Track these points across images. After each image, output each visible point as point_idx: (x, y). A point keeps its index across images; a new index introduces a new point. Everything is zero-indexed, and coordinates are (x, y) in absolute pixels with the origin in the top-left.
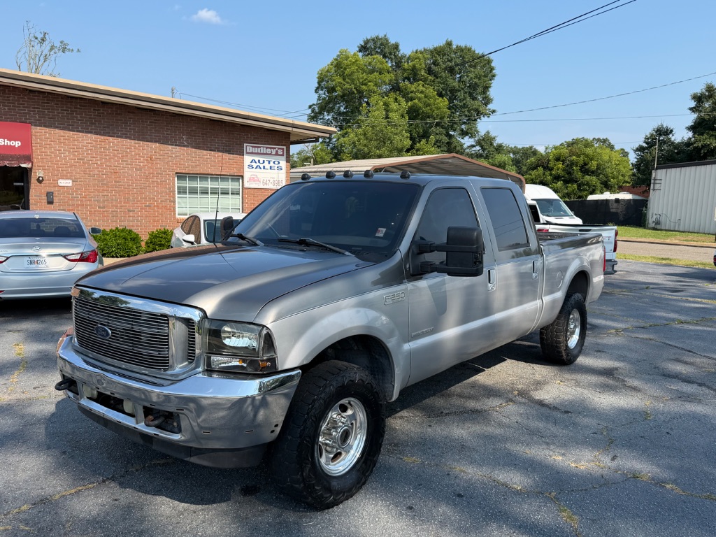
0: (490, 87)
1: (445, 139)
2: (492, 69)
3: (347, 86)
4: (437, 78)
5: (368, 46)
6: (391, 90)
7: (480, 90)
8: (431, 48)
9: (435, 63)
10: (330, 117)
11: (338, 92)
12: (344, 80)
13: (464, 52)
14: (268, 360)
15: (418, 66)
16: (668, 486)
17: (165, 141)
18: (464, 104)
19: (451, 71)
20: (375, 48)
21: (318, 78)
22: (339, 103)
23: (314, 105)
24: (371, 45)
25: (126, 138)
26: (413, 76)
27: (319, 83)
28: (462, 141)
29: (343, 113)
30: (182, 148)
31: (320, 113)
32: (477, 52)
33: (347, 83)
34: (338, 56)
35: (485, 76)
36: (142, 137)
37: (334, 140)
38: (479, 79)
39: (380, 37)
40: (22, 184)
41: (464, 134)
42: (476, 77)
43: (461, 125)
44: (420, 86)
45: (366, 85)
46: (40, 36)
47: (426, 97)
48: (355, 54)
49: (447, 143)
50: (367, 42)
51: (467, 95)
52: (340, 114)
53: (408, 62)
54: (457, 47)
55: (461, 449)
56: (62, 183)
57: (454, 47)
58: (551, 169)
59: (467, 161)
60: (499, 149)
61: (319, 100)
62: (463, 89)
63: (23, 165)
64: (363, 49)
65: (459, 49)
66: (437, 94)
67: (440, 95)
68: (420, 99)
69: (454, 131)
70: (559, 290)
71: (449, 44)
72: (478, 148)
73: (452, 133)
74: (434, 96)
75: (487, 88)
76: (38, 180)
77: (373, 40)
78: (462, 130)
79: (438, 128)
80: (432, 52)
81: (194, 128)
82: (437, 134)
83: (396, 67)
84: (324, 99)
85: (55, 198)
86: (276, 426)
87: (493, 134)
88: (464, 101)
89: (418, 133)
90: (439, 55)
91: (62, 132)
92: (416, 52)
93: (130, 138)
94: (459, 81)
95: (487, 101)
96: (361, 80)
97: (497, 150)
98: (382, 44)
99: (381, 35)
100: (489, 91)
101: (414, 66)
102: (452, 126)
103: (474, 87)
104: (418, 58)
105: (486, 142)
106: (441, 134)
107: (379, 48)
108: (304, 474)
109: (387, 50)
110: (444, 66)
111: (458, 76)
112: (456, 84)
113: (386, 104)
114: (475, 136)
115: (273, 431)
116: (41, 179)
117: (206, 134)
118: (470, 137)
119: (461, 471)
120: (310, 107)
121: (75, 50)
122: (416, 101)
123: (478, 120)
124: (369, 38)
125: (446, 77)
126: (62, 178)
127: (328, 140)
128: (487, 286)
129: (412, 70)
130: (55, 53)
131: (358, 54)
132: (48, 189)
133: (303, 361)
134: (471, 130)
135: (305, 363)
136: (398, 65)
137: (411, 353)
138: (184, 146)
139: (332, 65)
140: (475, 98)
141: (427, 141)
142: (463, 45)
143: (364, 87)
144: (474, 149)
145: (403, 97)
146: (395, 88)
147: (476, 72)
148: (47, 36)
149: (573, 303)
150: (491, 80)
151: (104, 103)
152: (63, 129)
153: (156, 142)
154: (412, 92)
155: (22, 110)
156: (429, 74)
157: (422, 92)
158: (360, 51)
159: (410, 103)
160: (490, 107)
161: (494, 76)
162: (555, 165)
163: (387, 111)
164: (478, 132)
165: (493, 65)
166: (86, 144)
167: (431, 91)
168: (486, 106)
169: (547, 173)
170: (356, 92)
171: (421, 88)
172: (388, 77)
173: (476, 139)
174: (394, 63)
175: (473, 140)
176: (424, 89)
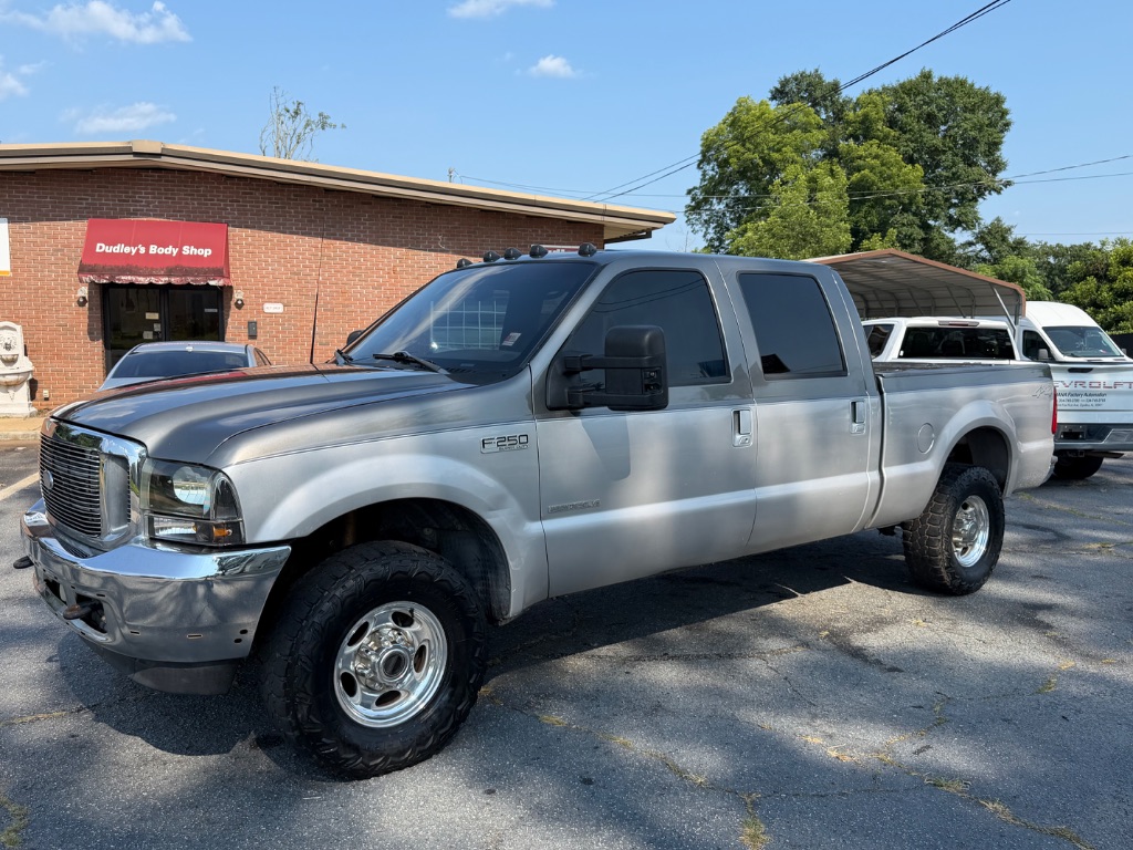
0: (1001, 143)
1: (919, 233)
2: (1004, 113)
3: (748, 155)
4: (905, 133)
5: (787, 90)
6: (825, 156)
7: (982, 148)
8: (895, 84)
9: (901, 109)
10: (722, 206)
11: (734, 166)
12: (743, 145)
13: (955, 88)
14: (228, 525)
15: (873, 115)
16: (990, 806)
17: (415, 244)
18: (954, 174)
19: (930, 120)
20: (799, 91)
21: (702, 145)
22: (737, 184)
23: (695, 188)
24: (793, 86)
25: (359, 241)
26: (864, 131)
27: (704, 154)
28: (951, 236)
29: (745, 198)
30: (439, 254)
31: (706, 201)
32: (976, 86)
33: (749, 150)
34: (735, 109)
35: (990, 125)
36: (380, 239)
37: (727, 242)
38: (980, 130)
39: (808, 73)
40: (216, 310)
41: (955, 223)
42: (974, 127)
43: (949, 208)
44: (872, 147)
45: (779, 151)
46: (292, 108)
47: (883, 165)
48: (762, 103)
49: (923, 239)
50: (785, 83)
51: (957, 159)
52: (738, 200)
53: (855, 111)
54: (941, 80)
55: (651, 709)
56: (271, 308)
57: (935, 80)
58: (1114, 280)
59: (915, 262)
60: (1019, 247)
61: (703, 180)
62: (950, 149)
63: (212, 283)
64: (780, 94)
65: (945, 82)
66: (903, 160)
67: (910, 160)
68: (872, 169)
69: (936, 219)
70: (926, 458)
71: (926, 76)
72: (979, 247)
73: (931, 222)
74: (897, 162)
75: (994, 145)
76: (236, 304)
77: (796, 79)
78: (950, 217)
79: (906, 215)
80: (895, 91)
81: (457, 224)
82: (904, 225)
83: (835, 119)
84: (712, 178)
85: (259, 330)
86: (244, 632)
87: (1006, 223)
88: (954, 170)
89: (870, 224)
90: (909, 95)
91: (270, 235)
92: (870, 93)
93: (365, 242)
94: (944, 137)
95: (996, 166)
96: (771, 144)
97: (1014, 249)
98: (809, 85)
99: (810, 70)
100: (998, 150)
101: (866, 116)
102: (931, 212)
103: (971, 144)
104: (874, 103)
105: (995, 237)
106: (910, 225)
107: (806, 91)
108: (299, 716)
109: (818, 93)
110: (917, 112)
111: (943, 128)
112: (937, 141)
113: (813, 180)
114: (974, 226)
115: (238, 641)
116: (240, 302)
117: (474, 232)
118: (964, 229)
119: (625, 745)
120: (689, 192)
121: (339, 125)
122: (866, 172)
123: (980, 200)
124: (789, 76)
125: (920, 131)
126: (270, 300)
127: (717, 243)
128: (732, 439)
129: (862, 122)
130: (312, 130)
131: (770, 102)
132: (249, 318)
133: (294, 530)
134: (966, 216)
135: (298, 535)
136: (839, 116)
137: (546, 540)
138: (442, 251)
139: (724, 123)
140: (971, 164)
141: (883, 237)
142: (951, 76)
143: (775, 156)
144: (973, 248)
145: (843, 168)
146: (832, 154)
147: (975, 120)
148: (301, 107)
149: (965, 484)
150: (1002, 131)
151: (328, 191)
152: (272, 230)
153: (401, 246)
154: (860, 158)
155: (215, 205)
156: (891, 127)
157: (877, 157)
158: (773, 98)
159: (856, 176)
160: (1001, 176)
161: (1007, 125)
162: (1120, 273)
163: (813, 190)
164: (977, 219)
165: (1005, 106)
166: (301, 250)
167: (893, 155)
168: (994, 175)
169: (1105, 287)
170: (761, 164)
171: (875, 150)
172: (819, 136)
173: (977, 231)
174: (831, 114)
175: (969, 232)
176: (881, 152)
